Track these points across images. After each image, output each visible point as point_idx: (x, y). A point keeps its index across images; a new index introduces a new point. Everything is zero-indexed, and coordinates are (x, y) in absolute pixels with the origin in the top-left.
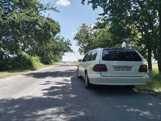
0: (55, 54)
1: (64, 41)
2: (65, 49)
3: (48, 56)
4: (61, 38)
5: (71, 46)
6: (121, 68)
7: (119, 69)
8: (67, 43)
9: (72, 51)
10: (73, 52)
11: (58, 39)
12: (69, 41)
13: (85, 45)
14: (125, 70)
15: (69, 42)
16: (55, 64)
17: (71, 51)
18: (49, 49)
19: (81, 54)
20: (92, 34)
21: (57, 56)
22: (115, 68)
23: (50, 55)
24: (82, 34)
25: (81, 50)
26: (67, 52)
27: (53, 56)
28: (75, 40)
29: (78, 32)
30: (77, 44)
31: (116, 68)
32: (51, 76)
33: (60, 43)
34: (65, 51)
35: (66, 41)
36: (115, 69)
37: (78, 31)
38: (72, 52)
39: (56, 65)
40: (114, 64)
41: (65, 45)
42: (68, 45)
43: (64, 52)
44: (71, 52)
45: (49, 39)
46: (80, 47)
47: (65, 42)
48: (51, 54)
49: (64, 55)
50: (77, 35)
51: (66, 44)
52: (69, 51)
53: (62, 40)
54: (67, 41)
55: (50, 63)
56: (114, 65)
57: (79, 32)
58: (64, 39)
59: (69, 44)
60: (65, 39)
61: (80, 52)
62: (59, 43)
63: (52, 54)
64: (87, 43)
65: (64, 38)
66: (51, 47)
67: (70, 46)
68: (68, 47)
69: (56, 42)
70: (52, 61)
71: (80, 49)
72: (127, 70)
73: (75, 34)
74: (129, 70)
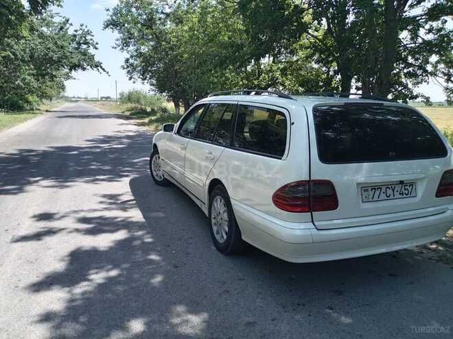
0: (40, 75)
1: (71, 32)
2: (75, 61)
3: (17, 83)
4: (57, 20)
5: (96, 49)
6: (383, 190)
8: (81, 38)
9: (101, 67)
10: (103, 69)
11: (48, 25)
12: (89, 33)
13: (144, 49)
14: (397, 195)
15: (88, 37)
16: (43, 108)
17: (97, 66)
18: (16, 59)
19: (131, 79)
20: (166, 13)
21: (49, 83)
22: (365, 190)
23: (24, 79)
24: (134, 10)
25: (132, 65)
26: (84, 69)
27: (35, 84)
28: (109, 30)
29: (119, 3)
30: (117, 42)
31: (367, 190)
32: (46, 177)
33: (56, 37)
34: (74, 67)
35: (76, 31)
36: (364, 197)
38: (101, 70)
39: (47, 111)
41: (74, 45)
42: (84, 47)
43: (71, 70)
44: (95, 69)
45: (16, 25)
46: (128, 56)
47: (75, 36)
48: (27, 75)
49: (72, 77)
50: (115, 14)
51: (79, 44)
52: (88, 65)
53: (61, 28)
54: (80, 32)
55: (25, 105)
57: (122, 2)
58: (68, 25)
59: (86, 43)
60: (71, 24)
61: (129, 71)
62: (53, 38)
63: (29, 75)
64: (152, 43)
65: (69, 22)
66: (24, 50)
67: (91, 51)
68: (85, 54)
69: (41, 36)
70: (30, 98)
71: (127, 60)
72: (402, 194)
73: (108, 10)
74: (409, 196)
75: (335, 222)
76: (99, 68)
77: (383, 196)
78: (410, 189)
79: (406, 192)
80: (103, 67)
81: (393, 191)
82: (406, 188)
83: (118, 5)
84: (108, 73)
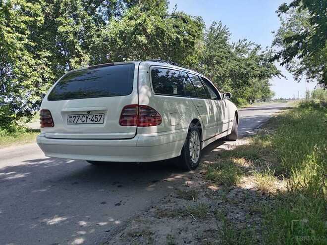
6: (81, 116)
7: (77, 119)
8: (267, 56)
9: (280, 74)
10: (282, 76)
14: (89, 121)
17: (277, 74)
29: (282, 26)
31: (71, 117)
35: (263, 52)
36: (69, 121)
37: (280, 22)
38: (280, 76)
40: (65, 108)
44: (277, 76)
47: (262, 56)
54: (266, 52)
56: (64, 110)
57: (284, 25)
72: (93, 121)
73: (273, 32)
74: (98, 122)
75: (56, 134)
76: (279, 75)
77: (80, 121)
78: (99, 118)
79: (96, 120)
80: (282, 74)
81: (87, 118)
82: (96, 117)
83: (280, 28)
84: (285, 77)
